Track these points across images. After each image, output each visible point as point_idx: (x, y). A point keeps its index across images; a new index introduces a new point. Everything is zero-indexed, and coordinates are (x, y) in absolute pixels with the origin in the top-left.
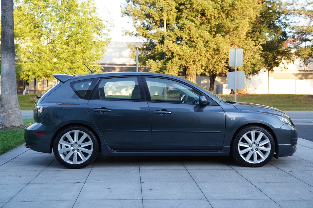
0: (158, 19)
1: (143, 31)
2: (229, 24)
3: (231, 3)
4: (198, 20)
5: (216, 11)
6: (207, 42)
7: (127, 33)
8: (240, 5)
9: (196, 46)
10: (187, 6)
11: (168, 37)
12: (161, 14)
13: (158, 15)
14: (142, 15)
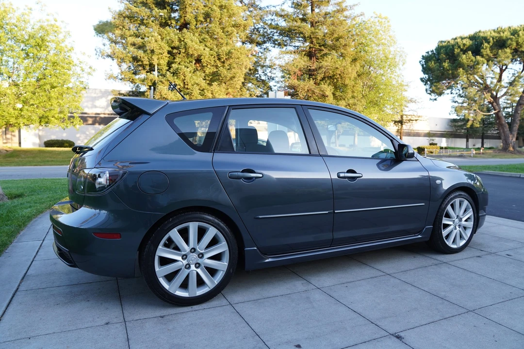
0: (148, 63)
1: (130, 75)
2: (226, 72)
3: (228, 51)
4: (192, 66)
5: (212, 58)
6: (203, 90)
7: (111, 77)
8: (237, 54)
9: (192, 93)
10: (181, 50)
11: (160, 83)
12: (151, 57)
13: (148, 58)
14: (128, 58)
